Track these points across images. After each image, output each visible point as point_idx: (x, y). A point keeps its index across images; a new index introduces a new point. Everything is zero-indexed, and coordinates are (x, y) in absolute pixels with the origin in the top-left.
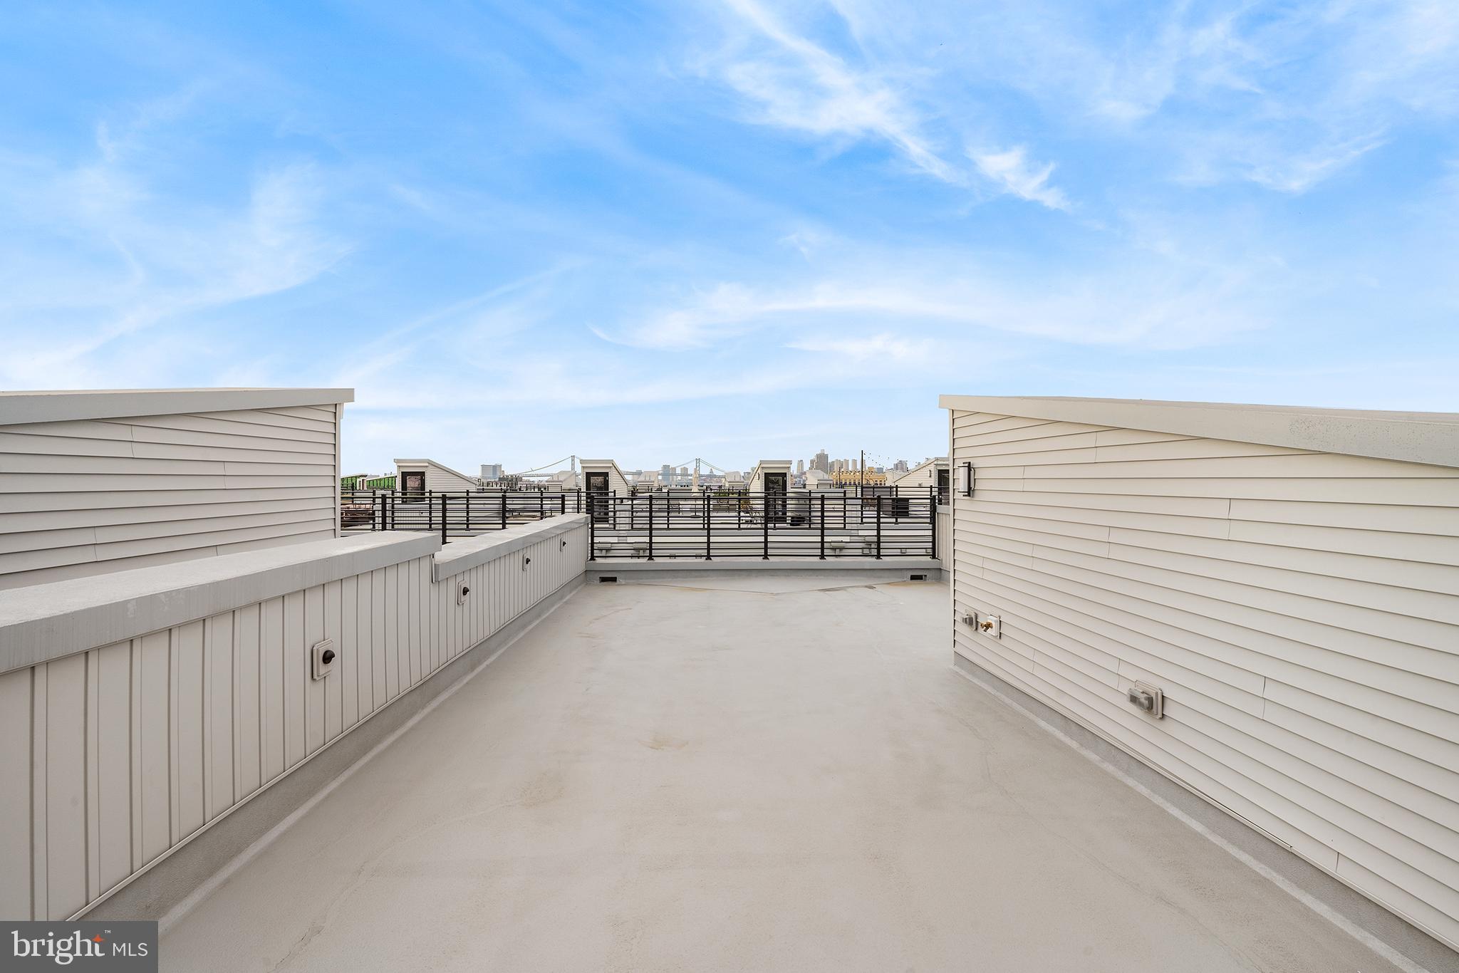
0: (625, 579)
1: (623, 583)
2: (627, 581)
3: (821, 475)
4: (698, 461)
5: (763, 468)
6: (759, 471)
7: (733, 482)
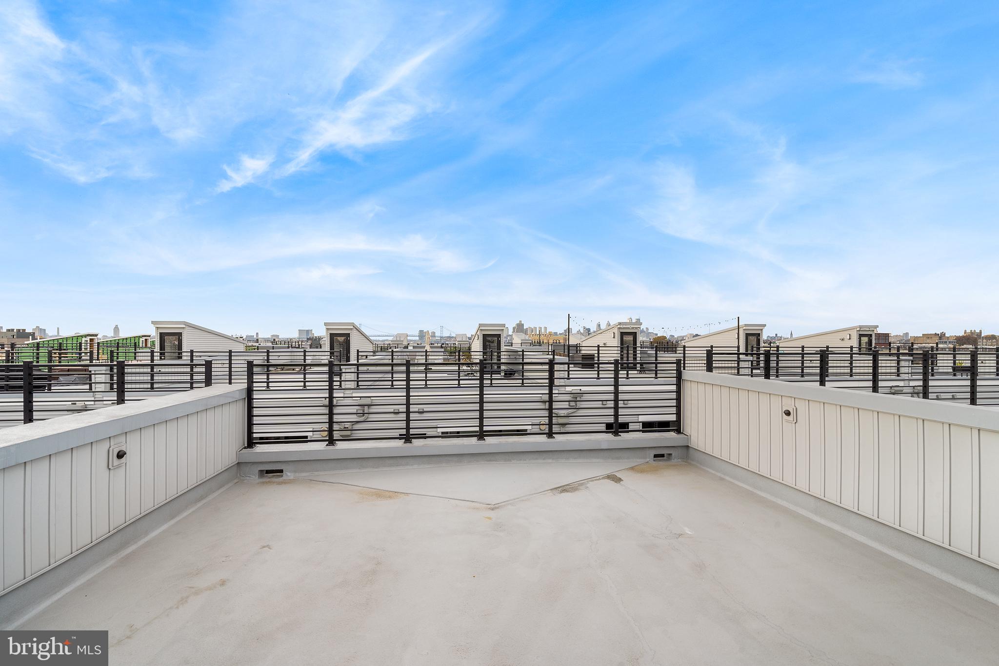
0: (295, 472)
1: (292, 478)
2: (297, 474)
3: (523, 336)
4: (442, 327)
5: (481, 330)
6: (478, 333)
7: (461, 341)
